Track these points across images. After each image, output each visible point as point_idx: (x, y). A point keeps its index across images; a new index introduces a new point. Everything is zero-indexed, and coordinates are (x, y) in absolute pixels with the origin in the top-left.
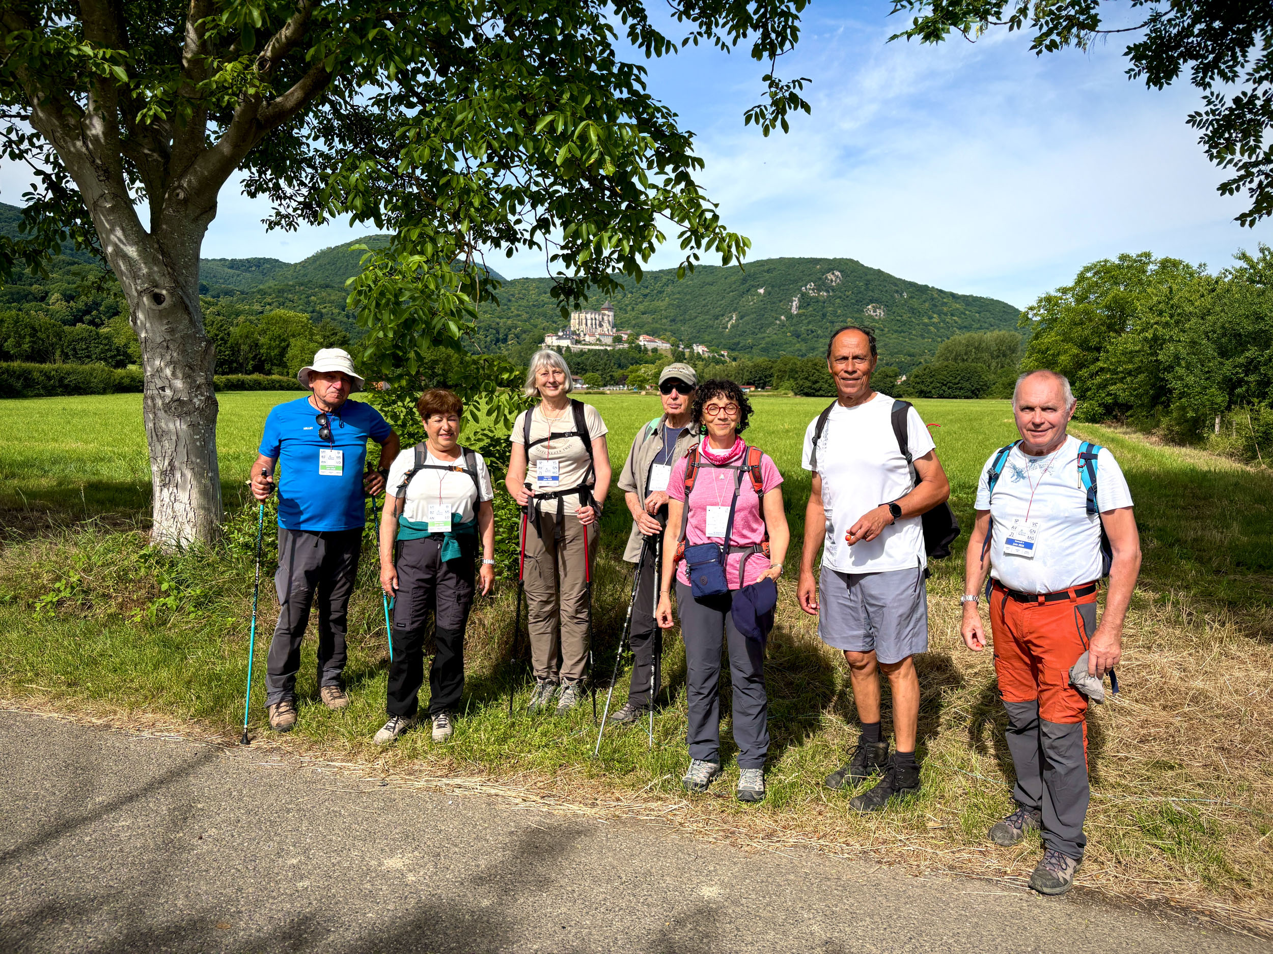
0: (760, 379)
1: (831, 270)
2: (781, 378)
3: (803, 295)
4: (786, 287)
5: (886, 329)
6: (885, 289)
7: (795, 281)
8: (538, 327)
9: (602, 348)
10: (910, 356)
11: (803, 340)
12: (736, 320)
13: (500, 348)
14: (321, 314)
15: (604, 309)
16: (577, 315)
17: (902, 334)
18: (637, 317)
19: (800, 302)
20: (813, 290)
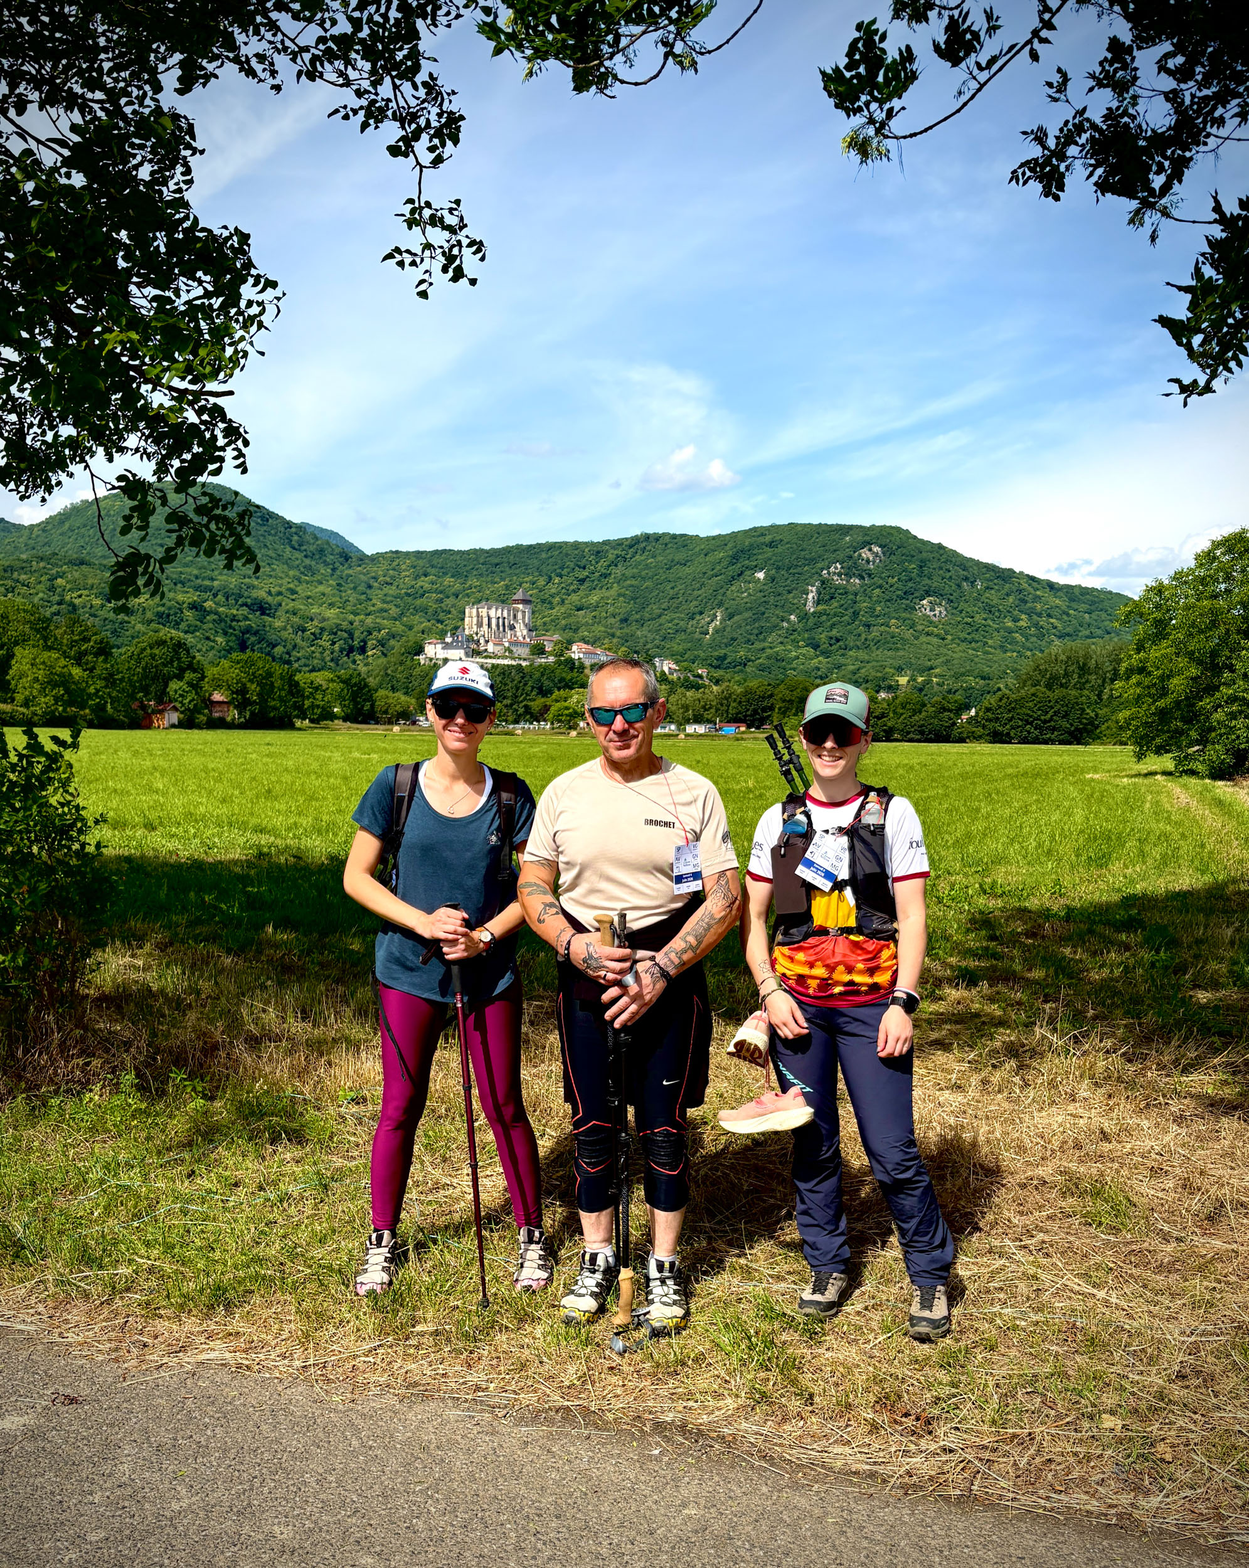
1: (867, 544)
4: (799, 570)
5: (949, 637)
6: (948, 575)
7: (812, 561)
8: (415, 629)
9: (514, 663)
10: (983, 678)
11: (823, 653)
12: (723, 620)
13: (354, 662)
14: (74, 608)
15: (517, 601)
16: (474, 611)
17: (973, 644)
18: (570, 615)
19: (819, 593)
20: (840, 574)
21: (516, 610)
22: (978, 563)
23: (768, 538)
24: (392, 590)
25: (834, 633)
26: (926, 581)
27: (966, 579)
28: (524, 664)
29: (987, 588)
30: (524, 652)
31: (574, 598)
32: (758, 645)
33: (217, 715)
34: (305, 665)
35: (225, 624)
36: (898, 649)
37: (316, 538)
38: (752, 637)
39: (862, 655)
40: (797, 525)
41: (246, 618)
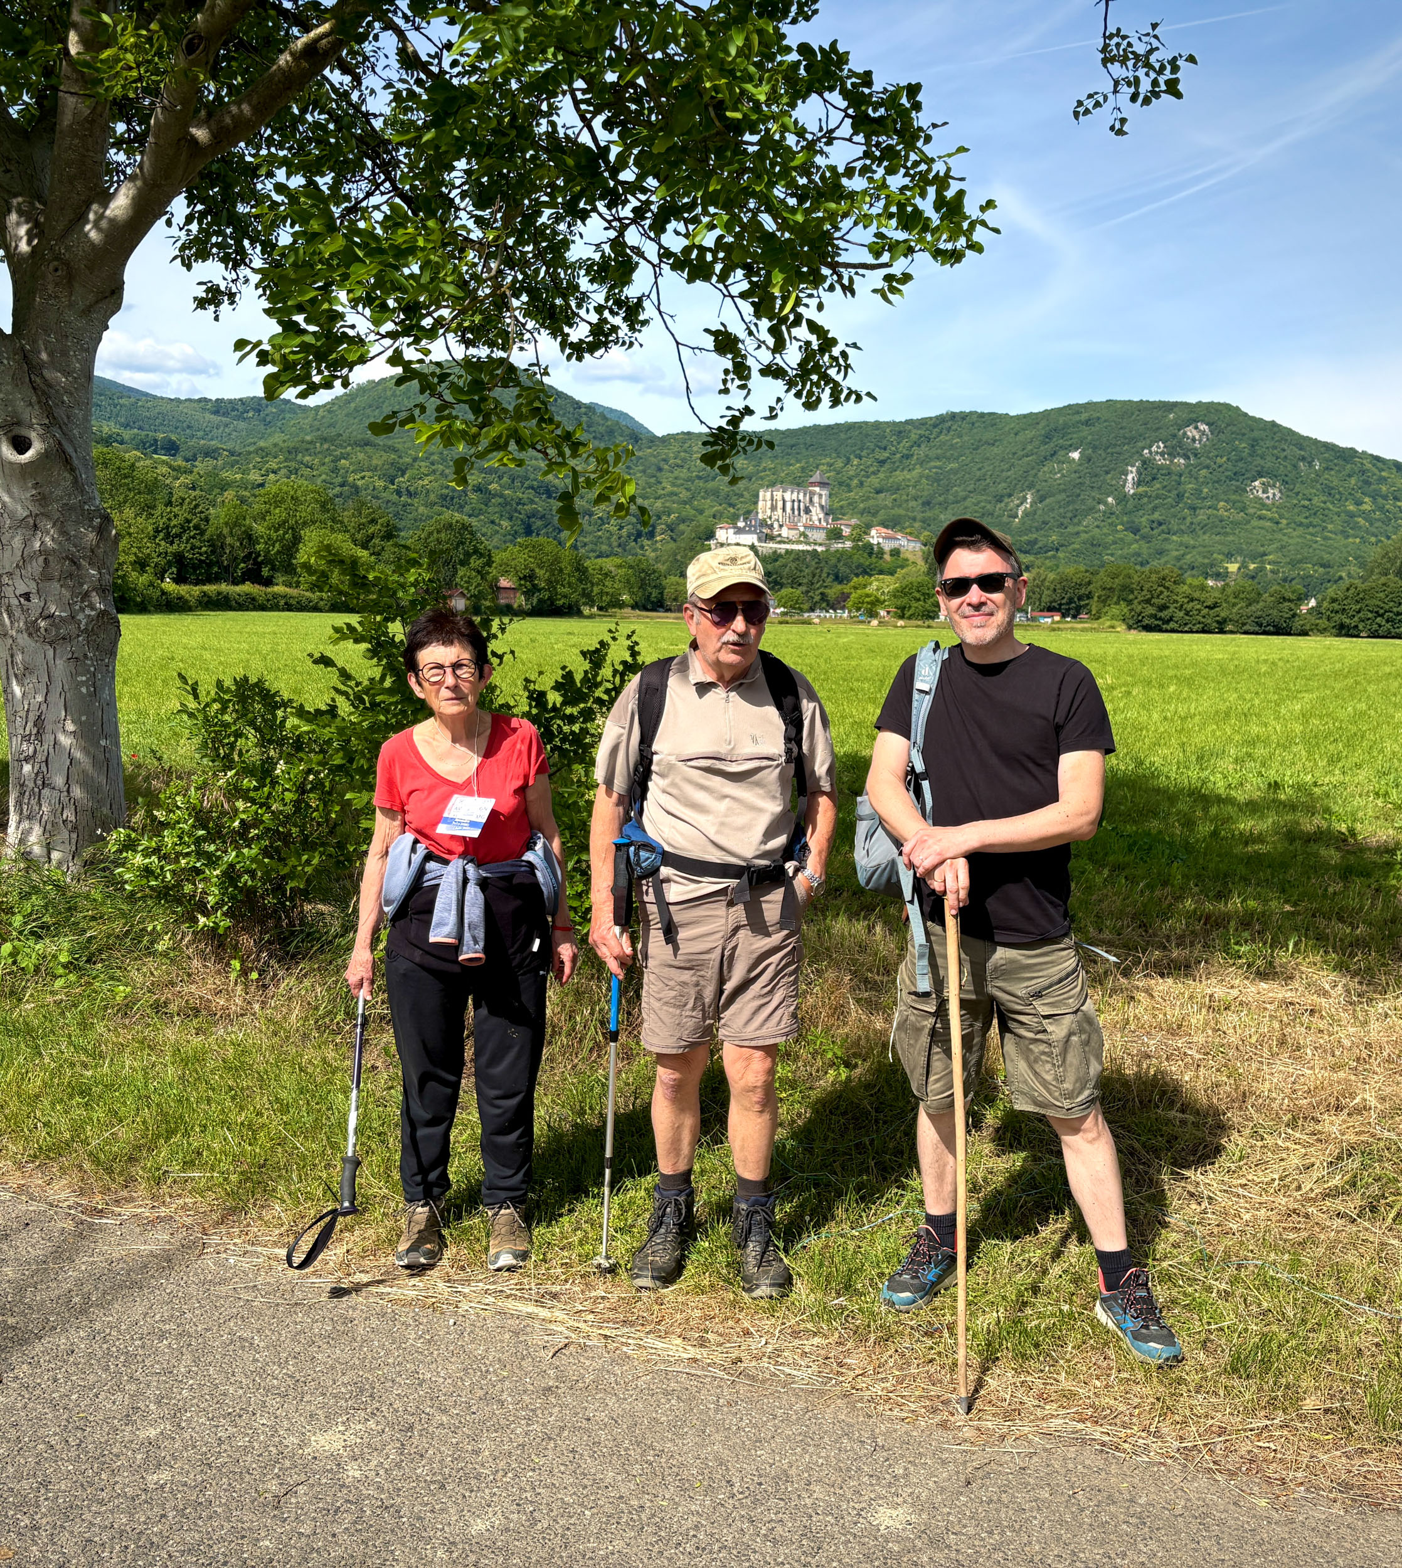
0: (1071, 601)
1: (1193, 422)
2: (1104, 601)
3: (1144, 463)
4: (1118, 449)
5: (1284, 522)
6: (1283, 454)
7: (1132, 440)
8: (706, 513)
9: (809, 548)
10: (1323, 566)
11: (1143, 537)
12: (1033, 503)
13: (642, 547)
14: (356, 490)
15: (813, 484)
16: (768, 494)
17: (1311, 529)
18: (868, 498)
19: (1139, 473)
20: (1162, 454)
21: (812, 494)
22: (1316, 442)
23: (1084, 416)
24: (683, 473)
25: (1156, 516)
26: (1259, 461)
27: (1303, 459)
28: (820, 549)
29: (1327, 468)
30: (820, 536)
31: (874, 481)
32: (1071, 529)
33: (502, 601)
34: (593, 551)
35: (509, 508)
36: (1226, 534)
37: (605, 418)
38: (1066, 521)
39: (1186, 539)
40: (1116, 402)
41: (532, 502)
